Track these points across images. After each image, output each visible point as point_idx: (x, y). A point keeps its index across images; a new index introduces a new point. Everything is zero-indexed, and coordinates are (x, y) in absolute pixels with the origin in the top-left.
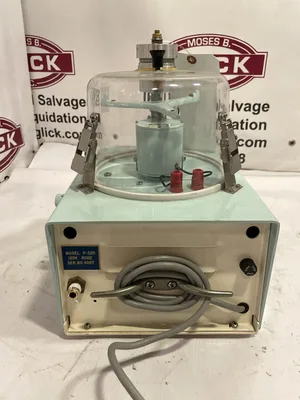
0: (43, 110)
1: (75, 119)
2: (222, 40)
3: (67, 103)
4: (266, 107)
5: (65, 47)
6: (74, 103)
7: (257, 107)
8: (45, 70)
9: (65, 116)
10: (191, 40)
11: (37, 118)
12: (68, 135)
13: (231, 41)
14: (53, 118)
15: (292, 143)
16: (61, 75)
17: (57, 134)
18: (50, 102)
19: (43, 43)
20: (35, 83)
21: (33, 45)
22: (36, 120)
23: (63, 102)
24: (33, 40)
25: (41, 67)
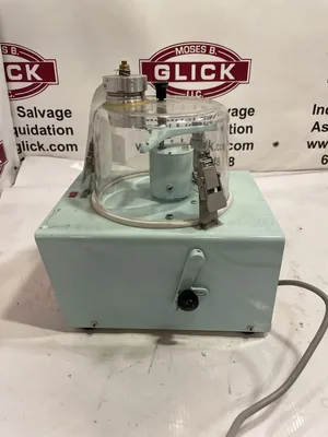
0: (24, 122)
1: (61, 131)
2: (208, 48)
3: (51, 114)
4: (251, 112)
5: (46, 56)
6: (59, 113)
7: (243, 112)
8: (25, 79)
9: (49, 128)
10: (179, 48)
11: (17, 132)
12: (53, 148)
13: (217, 49)
14: (35, 130)
15: (276, 144)
16: (43, 85)
17: (41, 147)
18: (31, 114)
19: (21, 52)
20: (14, 94)
21: (9, 53)
22: (16, 133)
23: (46, 113)
24: (9, 48)
25: (20, 77)
